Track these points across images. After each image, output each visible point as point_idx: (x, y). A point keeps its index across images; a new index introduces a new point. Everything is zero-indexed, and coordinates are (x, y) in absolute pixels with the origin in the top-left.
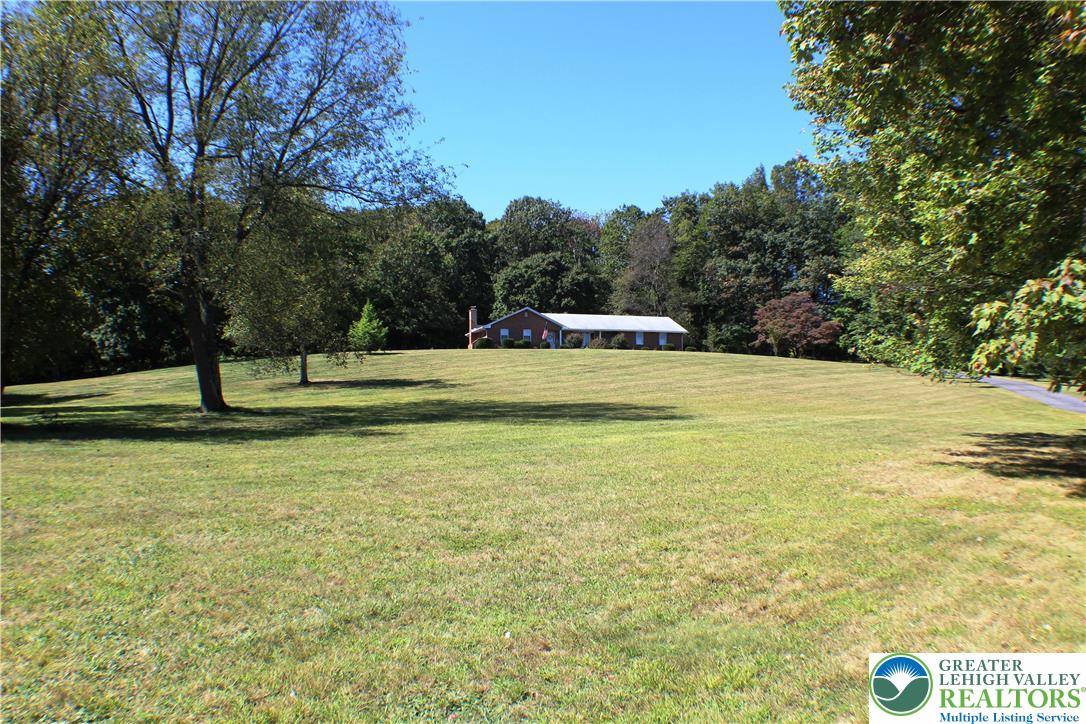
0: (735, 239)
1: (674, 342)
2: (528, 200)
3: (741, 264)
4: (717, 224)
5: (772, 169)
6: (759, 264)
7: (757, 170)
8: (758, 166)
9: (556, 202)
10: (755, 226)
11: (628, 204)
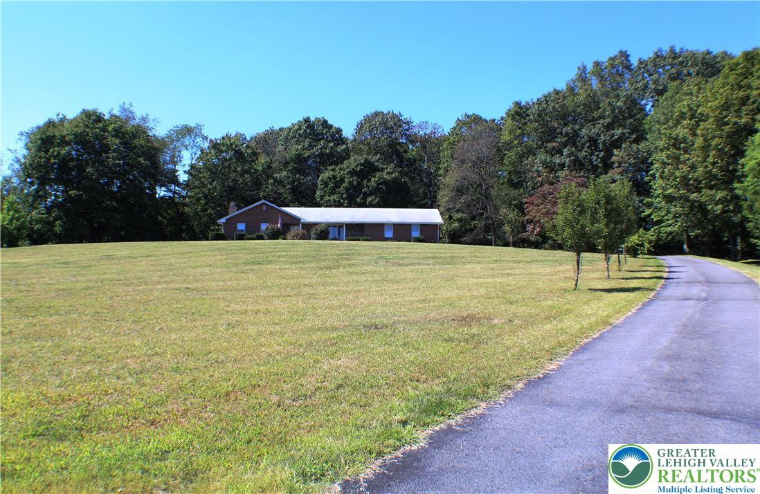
0: (551, 134)
1: (428, 233)
2: (377, 114)
3: (557, 160)
4: (536, 122)
5: (592, 64)
6: (572, 158)
7: (579, 68)
8: (579, 65)
9: (397, 113)
10: (575, 121)
11: (470, 113)
